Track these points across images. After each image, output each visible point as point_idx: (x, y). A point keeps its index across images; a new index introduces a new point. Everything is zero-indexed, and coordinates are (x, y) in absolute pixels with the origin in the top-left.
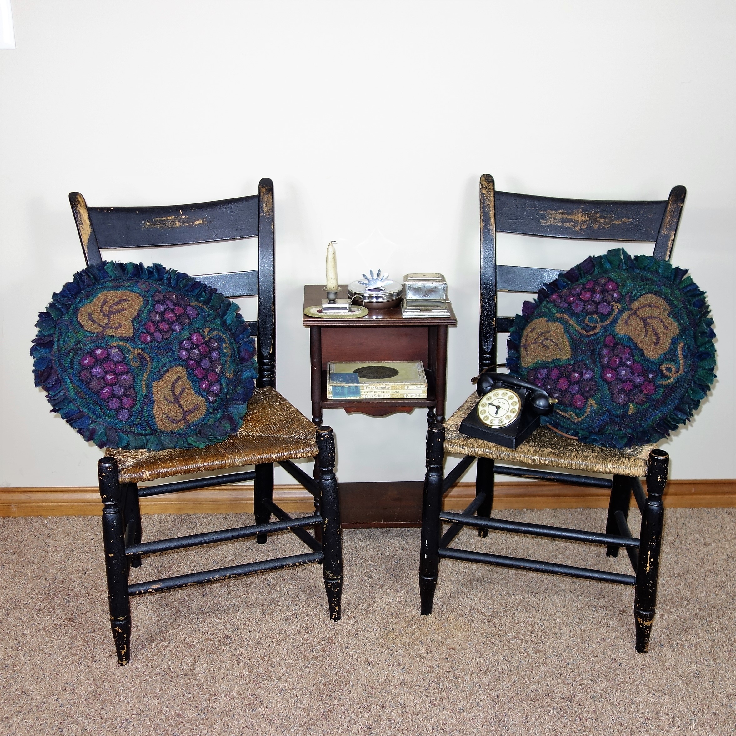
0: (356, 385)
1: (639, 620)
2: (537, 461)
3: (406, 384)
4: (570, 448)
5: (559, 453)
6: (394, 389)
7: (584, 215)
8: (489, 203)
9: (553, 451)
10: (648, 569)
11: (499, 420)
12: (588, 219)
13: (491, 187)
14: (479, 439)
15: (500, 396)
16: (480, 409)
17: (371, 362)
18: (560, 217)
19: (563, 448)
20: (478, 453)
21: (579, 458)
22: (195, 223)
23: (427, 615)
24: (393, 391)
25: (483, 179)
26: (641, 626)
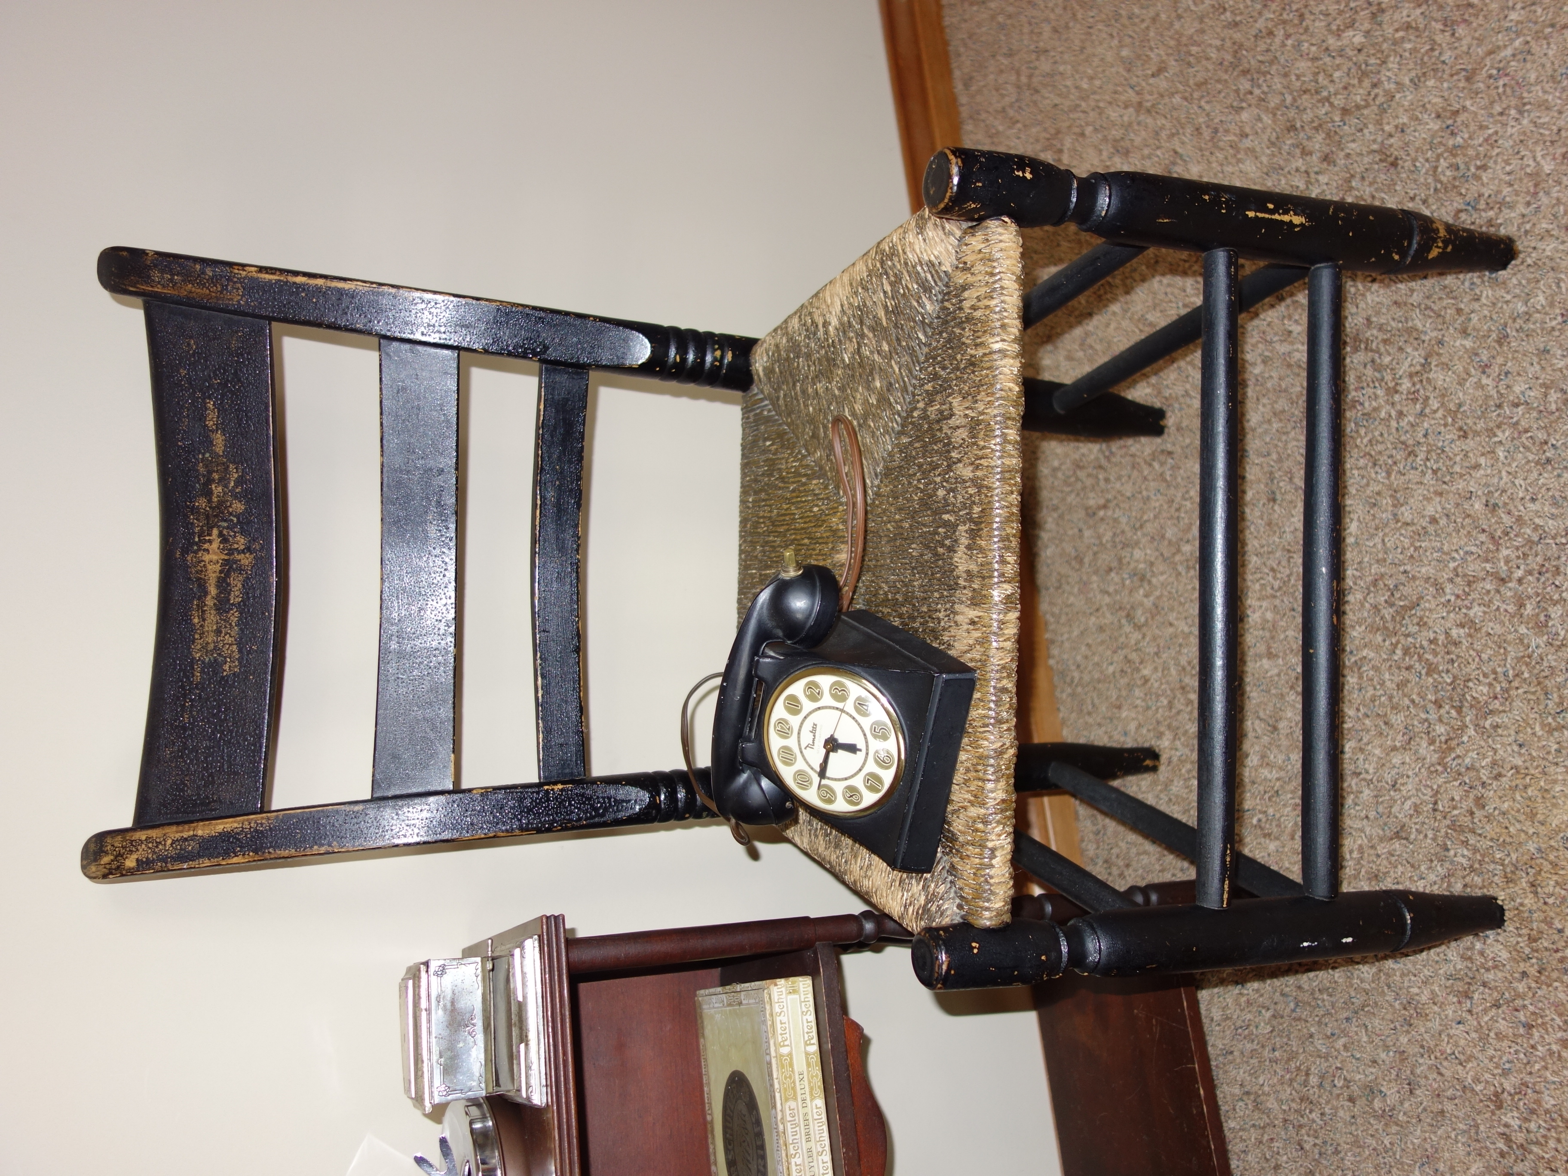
1: (1434, 253)
2: (1008, 589)
3: (773, 1054)
4: (941, 493)
5: (971, 520)
6: (794, 1089)
7: (206, 546)
8: (169, 842)
9: (964, 541)
10: (1297, 220)
11: (875, 737)
12: (215, 532)
13: (118, 841)
14: (948, 801)
15: (792, 742)
16: (840, 806)
17: (712, 1158)
18: (212, 617)
19: (946, 517)
20: (1003, 801)
21: (984, 448)
23: (1501, 910)
24: (799, 1092)
25: (93, 868)
26: (1449, 249)
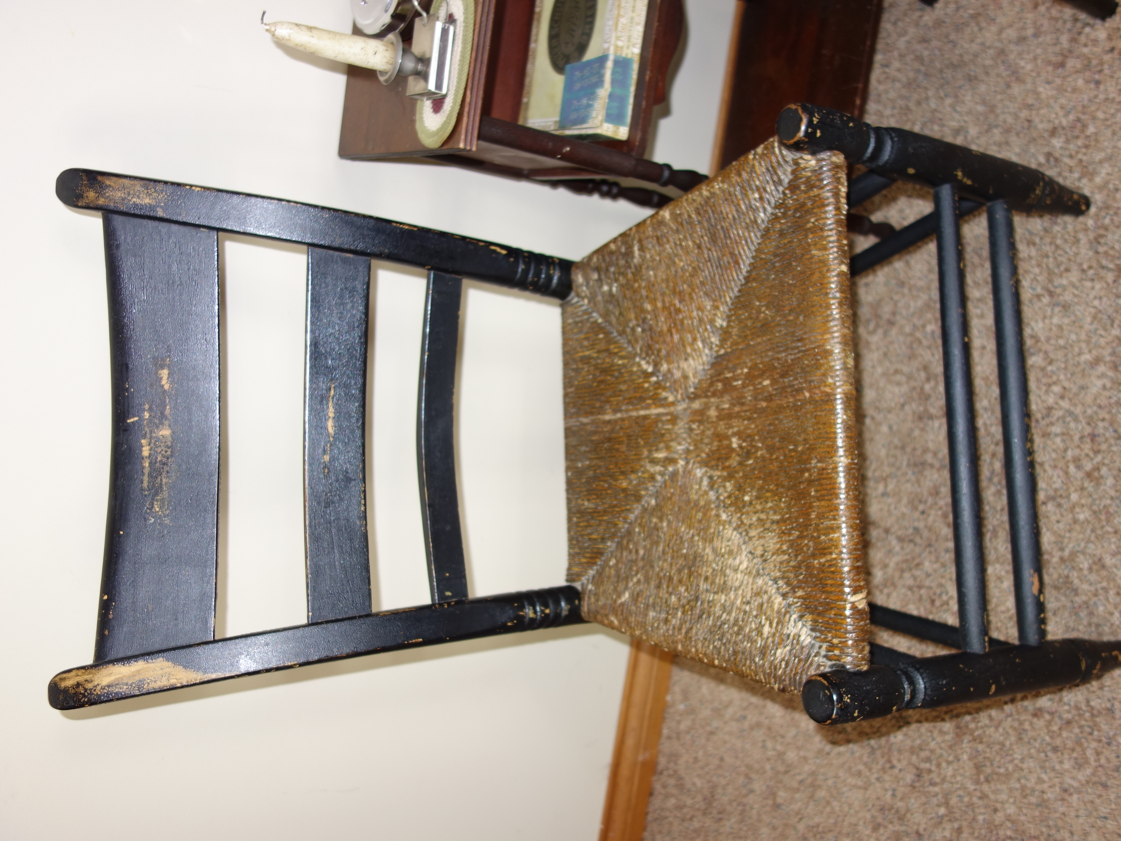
0: (609, 64)
22: (166, 387)
